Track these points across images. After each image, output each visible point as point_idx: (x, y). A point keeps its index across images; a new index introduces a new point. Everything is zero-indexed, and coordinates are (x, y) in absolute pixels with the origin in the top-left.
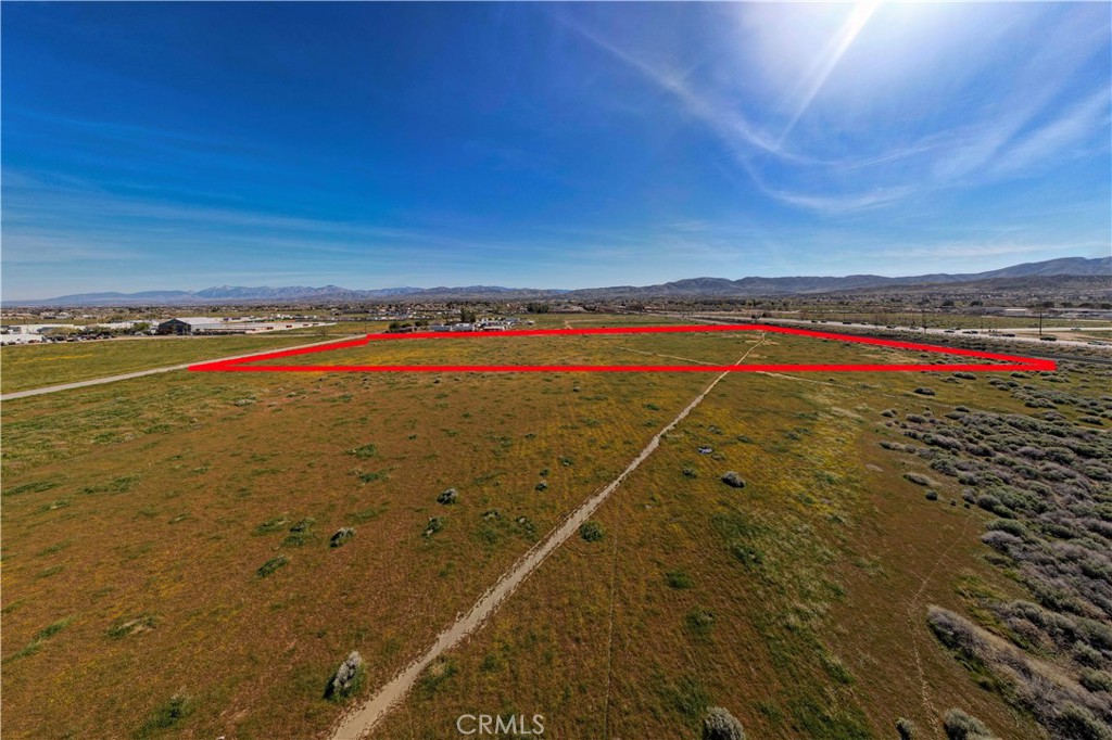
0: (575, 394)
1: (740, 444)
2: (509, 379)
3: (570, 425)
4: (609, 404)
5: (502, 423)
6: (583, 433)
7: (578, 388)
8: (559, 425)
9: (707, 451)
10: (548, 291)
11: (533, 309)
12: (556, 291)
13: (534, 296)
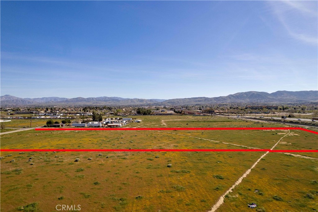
0: (168, 168)
1: (275, 201)
2: (124, 159)
3: (165, 190)
4: (191, 176)
5: (120, 189)
6: (173, 195)
7: (170, 165)
8: (158, 190)
9: (253, 206)
10: (151, 100)
11: (141, 112)
12: (155, 100)
13: (141, 103)
